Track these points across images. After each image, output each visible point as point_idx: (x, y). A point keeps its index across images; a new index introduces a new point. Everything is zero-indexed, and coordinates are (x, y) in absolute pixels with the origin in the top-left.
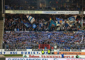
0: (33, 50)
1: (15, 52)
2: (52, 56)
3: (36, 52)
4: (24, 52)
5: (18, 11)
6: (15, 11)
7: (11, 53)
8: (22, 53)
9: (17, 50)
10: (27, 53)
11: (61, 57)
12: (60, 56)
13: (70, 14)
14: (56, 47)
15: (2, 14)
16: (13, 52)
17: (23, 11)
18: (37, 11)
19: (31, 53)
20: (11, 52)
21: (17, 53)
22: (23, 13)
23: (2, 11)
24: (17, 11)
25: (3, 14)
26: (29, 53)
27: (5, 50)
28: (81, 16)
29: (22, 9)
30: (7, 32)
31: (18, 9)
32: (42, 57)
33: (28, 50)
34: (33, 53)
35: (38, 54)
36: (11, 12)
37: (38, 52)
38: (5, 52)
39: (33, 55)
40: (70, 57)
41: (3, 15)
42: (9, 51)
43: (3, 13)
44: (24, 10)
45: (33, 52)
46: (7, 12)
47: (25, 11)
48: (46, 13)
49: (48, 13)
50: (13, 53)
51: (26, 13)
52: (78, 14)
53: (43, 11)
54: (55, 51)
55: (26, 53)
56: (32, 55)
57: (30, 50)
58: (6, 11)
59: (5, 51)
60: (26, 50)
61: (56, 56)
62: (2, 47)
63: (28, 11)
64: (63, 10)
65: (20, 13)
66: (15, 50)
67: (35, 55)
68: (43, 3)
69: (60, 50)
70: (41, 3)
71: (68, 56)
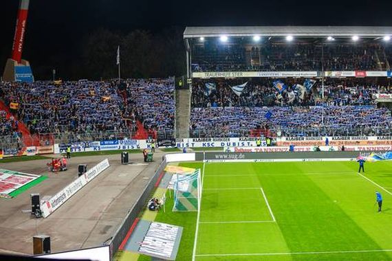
0: (240, 139)
1: (211, 143)
2: (273, 149)
3: (246, 143)
4: (225, 143)
5: (214, 73)
6: (210, 73)
7: (204, 145)
8: (222, 145)
9: (214, 140)
10: (232, 145)
13: (302, 76)
14: (279, 134)
16: (207, 143)
17: (222, 73)
18: (246, 73)
19: (237, 145)
20: (204, 142)
21: (213, 145)
22: (222, 76)
23: (186, 73)
24: (212, 73)
25: (189, 78)
26: (234, 144)
27: (194, 140)
28: (320, 80)
29: (221, 70)
30: (196, 109)
31: (213, 69)
32: (257, 151)
33: (233, 140)
34: (241, 145)
35: (250, 145)
36: (202, 75)
37: (249, 143)
38: (193, 144)
39: (241, 148)
40: (303, 150)
41: (189, 81)
42: (200, 141)
44: (224, 71)
45: (241, 142)
46: (195, 75)
47: (226, 73)
48: (262, 76)
49: (264, 76)
50: (206, 145)
51: (228, 76)
52: (316, 76)
53: (256, 73)
54: (278, 140)
56: (239, 148)
57: (236, 140)
58: (194, 73)
59: (194, 142)
60: (229, 140)
61: (280, 149)
62: (188, 136)
63: (231, 73)
64: (291, 71)
65: (218, 76)
66: (210, 140)
67: (244, 148)
68: (256, 58)
69: (287, 139)
70: (253, 58)
71: (301, 148)
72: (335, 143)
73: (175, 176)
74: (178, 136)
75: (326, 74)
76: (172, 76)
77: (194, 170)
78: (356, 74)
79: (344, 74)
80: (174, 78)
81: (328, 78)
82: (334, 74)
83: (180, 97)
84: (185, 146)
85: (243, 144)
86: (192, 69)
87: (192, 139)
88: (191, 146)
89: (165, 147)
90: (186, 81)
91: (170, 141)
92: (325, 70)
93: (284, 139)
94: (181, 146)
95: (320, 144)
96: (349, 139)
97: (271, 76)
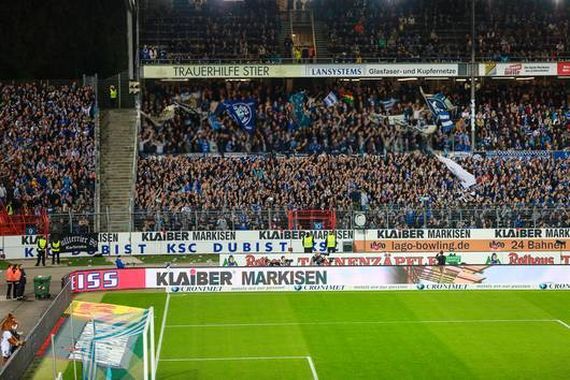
0: (262, 236)
1: (187, 244)
2: (344, 259)
3: (276, 244)
4: (225, 243)
5: (197, 67)
6: (186, 67)
7: (170, 248)
8: (215, 250)
9: (196, 237)
10: (240, 248)
11: (382, 262)
12: (379, 259)
13: (420, 75)
14: (361, 220)
15: (131, 84)
16: (178, 243)
17: (217, 68)
18: (277, 67)
19: (253, 248)
20: (171, 243)
21: (193, 248)
22: (217, 75)
23: (127, 68)
24: (192, 67)
25: (135, 80)
26: (247, 247)
27: (144, 237)
28: (467, 86)
29: (213, 60)
31: (196, 58)
32: (303, 263)
33: (243, 236)
34: (263, 248)
35: (286, 250)
36: (168, 72)
37: (283, 244)
38: (142, 246)
39: (265, 256)
40: (420, 261)
41: (135, 87)
42: (160, 239)
43: (131, 78)
44: (223, 62)
45: (263, 242)
46: (150, 72)
47: (227, 67)
48: (318, 75)
49: (324, 75)
50: (176, 249)
51: (232, 75)
52: (456, 74)
53: (303, 67)
54: (358, 236)
55: (233, 249)
56: (258, 257)
57: (251, 236)
58: (146, 68)
59: (145, 242)
60: (233, 236)
61: (362, 259)
62: (130, 223)
63: (241, 68)
64: (390, 61)
65: (206, 75)
66: (185, 237)
68: (303, 30)
69: (380, 235)
70: (297, 30)
71: (415, 258)
72: (502, 245)
73: (90, 326)
74: (104, 228)
75: (482, 70)
76: (90, 74)
77: (142, 310)
78: (560, 69)
79: (528, 70)
80: (94, 80)
81: (488, 80)
82: (501, 70)
83: (111, 126)
84: (122, 251)
85: (269, 248)
86: (141, 56)
87: (139, 235)
88: (136, 251)
89: (70, 255)
90: (125, 86)
91: (82, 239)
92: (478, 61)
93: (372, 235)
94: (113, 252)
95: (465, 246)
96: (538, 234)
97: (341, 75)
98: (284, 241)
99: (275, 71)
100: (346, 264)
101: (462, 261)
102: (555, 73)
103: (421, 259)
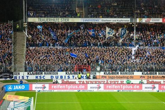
0: (66, 74)
1: (42, 76)
2: (93, 81)
3: (71, 76)
4: (54, 76)
5: (46, 19)
6: (42, 19)
7: (37, 77)
8: (51, 78)
9: (45, 74)
10: (59, 77)
11: (106, 82)
12: (104, 81)
13: (118, 22)
14: (98, 69)
15: (24, 24)
16: (39, 75)
17: (52, 19)
18: (72, 19)
19: (64, 78)
20: (37, 75)
21: (44, 77)
22: (52, 21)
23: (23, 18)
24: (44, 19)
25: (25, 22)
26: (61, 77)
27: (28, 74)
28: (133, 26)
29: (51, 16)
30: (31, 48)
32: (80, 82)
33: (60, 74)
34: (67, 77)
35: (74, 78)
36: (36, 20)
37: (73, 76)
38: (27, 77)
39: (68, 80)
40: (118, 82)
41: (25, 25)
42: (33, 74)
44: (54, 17)
46: (30, 20)
47: (55, 19)
48: (85, 22)
49: (87, 22)
50: (39, 77)
51: (57, 21)
52: (129, 22)
53: (80, 19)
54: (98, 74)
55: (57, 78)
56: (65, 80)
57: (63, 74)
59: (29, 75)
60: (57, 74)
61: (99, 82)
62: (24, 69)
63: (60, 19)
65: (49, 21)
66: (42, 74)
67: (70, 80)
68: (80, 7)
69: (105, 73)
70: (78, 7)
71: (116, 81)
72: (144, 77)
73: (12, 103)
74: (15, 70)
75: (138, 20)
76: (11, 20)
77: (28, 98)
78: (163, 20)
79: (153, 21)
80: (12, 22)
81: (140, 24)
82: (144, 20)
83: (17, 37)
84: (21, 78)
85: (69, 77)
86: (27, 15)
87: (26, 73)
88: (25, 78)
89: (4, 79)
90: (22, 24)
91: (8, 74)
92: (137, 17)
93: (102, 73)
94: (18, 78)
95: (132, 78)
96: (156, 74)
97: (92, 22)
98: (73, 75)
99: (71, 20)
100: (94, 83)
101: (132, 82)
102: (162, 22)
103: (118, 81)
